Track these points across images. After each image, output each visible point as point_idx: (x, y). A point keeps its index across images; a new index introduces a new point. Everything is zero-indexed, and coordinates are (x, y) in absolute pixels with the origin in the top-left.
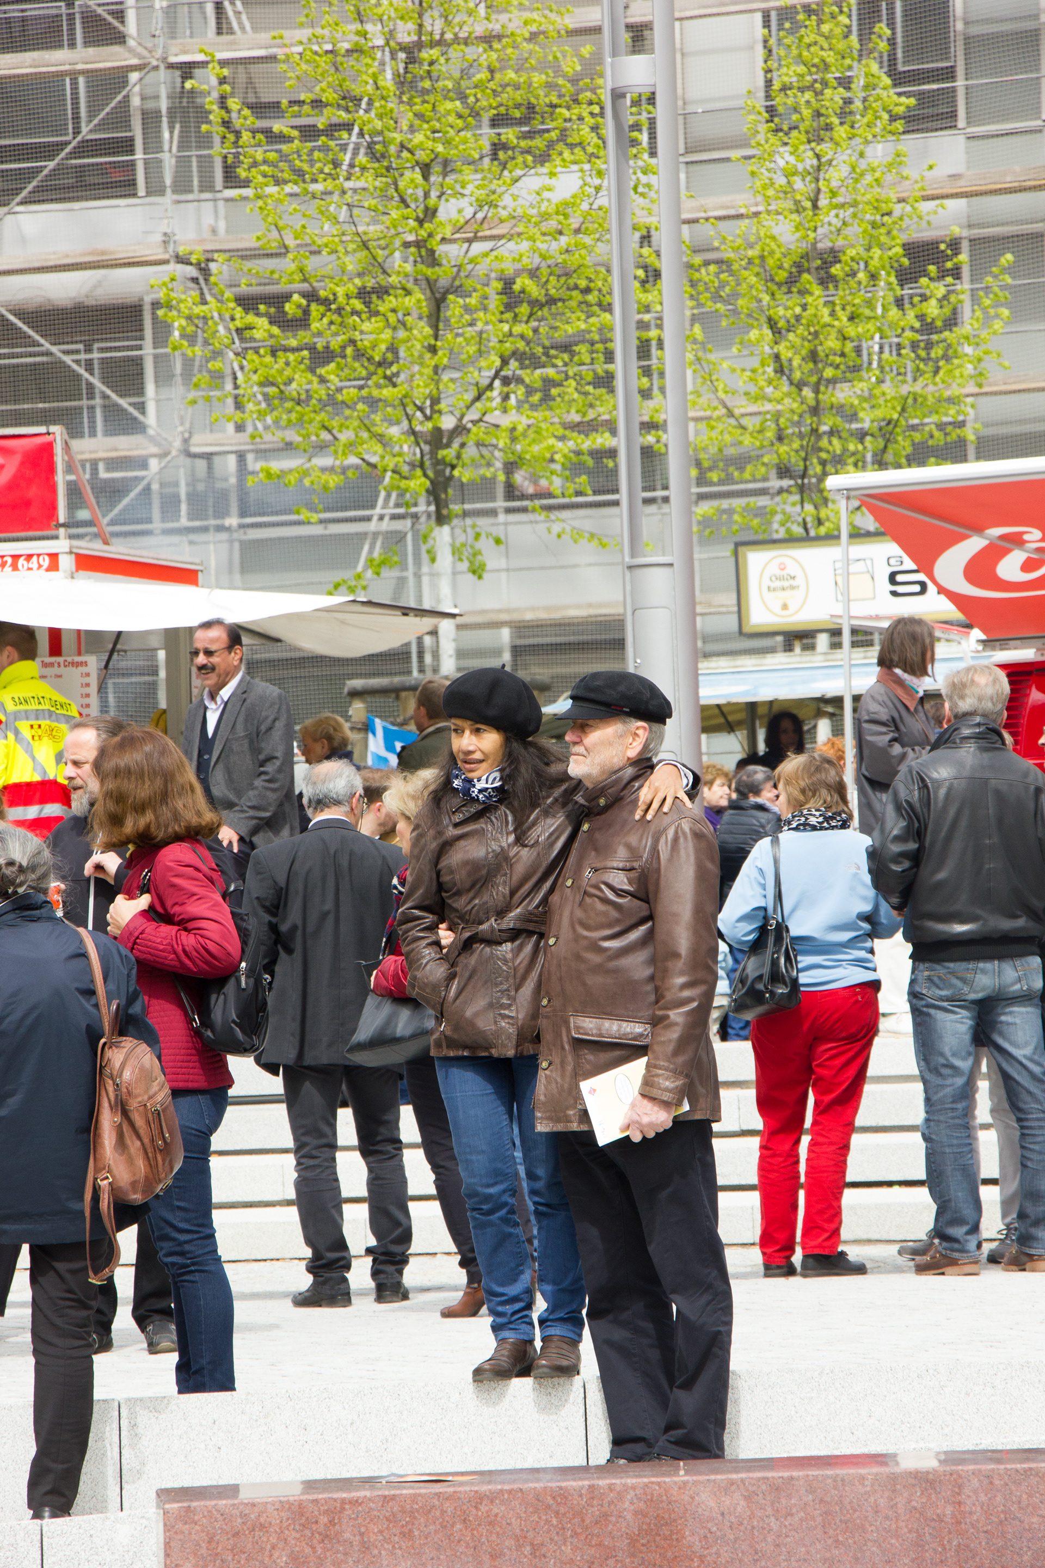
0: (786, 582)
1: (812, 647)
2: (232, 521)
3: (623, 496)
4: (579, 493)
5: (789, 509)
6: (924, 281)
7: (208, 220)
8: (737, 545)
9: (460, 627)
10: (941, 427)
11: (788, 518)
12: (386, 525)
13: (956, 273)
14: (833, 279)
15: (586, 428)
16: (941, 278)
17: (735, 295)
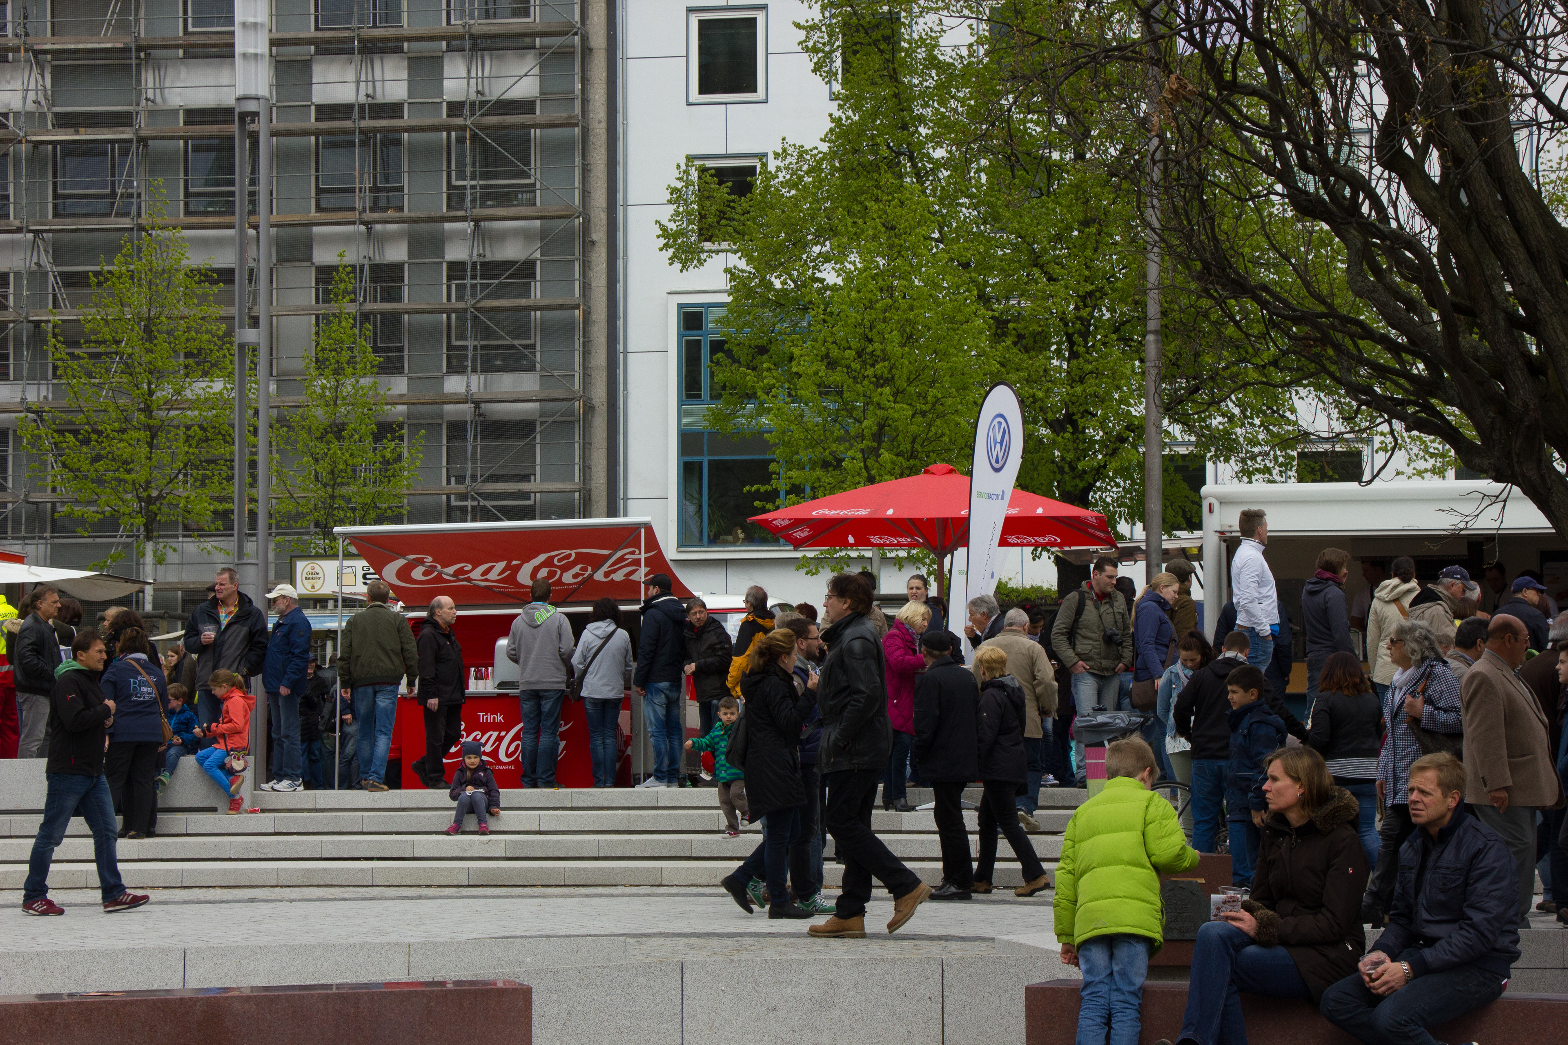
0: (313, 576)
1: (324, 607)
2: (48, 534)
3: (236, 532)
4: (218, 530)
5: (318, 542)
6: (385, 441)
7: (43, 393)
8: (292, 557)
9: (155, 590)
10: (390, 508)
11: (317, 545)
12: (123, 540)
13: (401, 438)
14: (344, 438)
15: (221, 500)
16: (393, 440)
17: (297, 441)
